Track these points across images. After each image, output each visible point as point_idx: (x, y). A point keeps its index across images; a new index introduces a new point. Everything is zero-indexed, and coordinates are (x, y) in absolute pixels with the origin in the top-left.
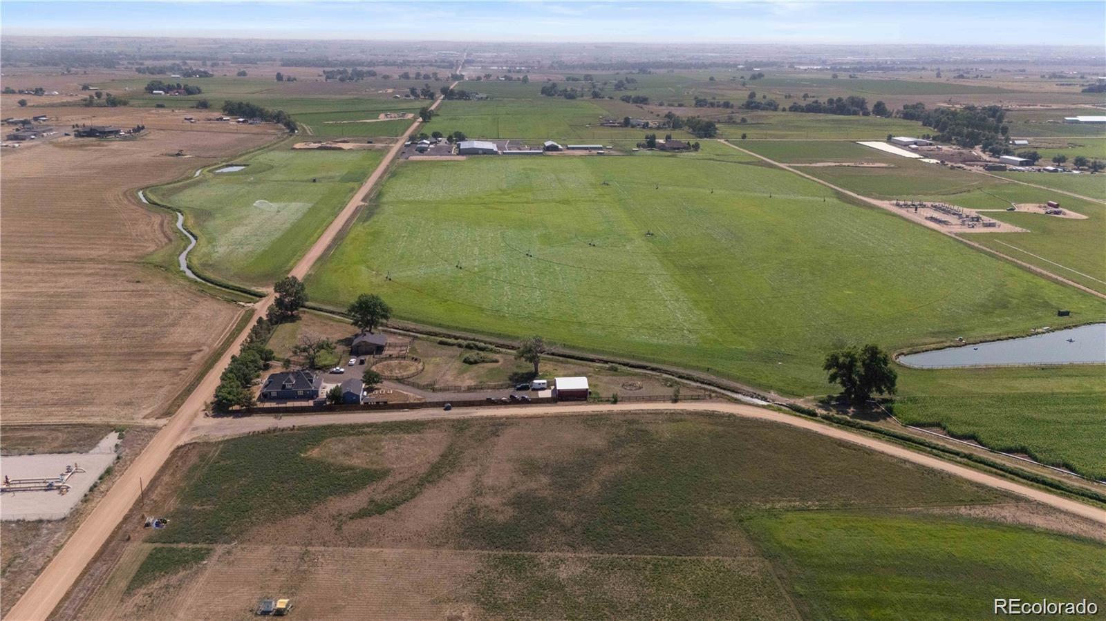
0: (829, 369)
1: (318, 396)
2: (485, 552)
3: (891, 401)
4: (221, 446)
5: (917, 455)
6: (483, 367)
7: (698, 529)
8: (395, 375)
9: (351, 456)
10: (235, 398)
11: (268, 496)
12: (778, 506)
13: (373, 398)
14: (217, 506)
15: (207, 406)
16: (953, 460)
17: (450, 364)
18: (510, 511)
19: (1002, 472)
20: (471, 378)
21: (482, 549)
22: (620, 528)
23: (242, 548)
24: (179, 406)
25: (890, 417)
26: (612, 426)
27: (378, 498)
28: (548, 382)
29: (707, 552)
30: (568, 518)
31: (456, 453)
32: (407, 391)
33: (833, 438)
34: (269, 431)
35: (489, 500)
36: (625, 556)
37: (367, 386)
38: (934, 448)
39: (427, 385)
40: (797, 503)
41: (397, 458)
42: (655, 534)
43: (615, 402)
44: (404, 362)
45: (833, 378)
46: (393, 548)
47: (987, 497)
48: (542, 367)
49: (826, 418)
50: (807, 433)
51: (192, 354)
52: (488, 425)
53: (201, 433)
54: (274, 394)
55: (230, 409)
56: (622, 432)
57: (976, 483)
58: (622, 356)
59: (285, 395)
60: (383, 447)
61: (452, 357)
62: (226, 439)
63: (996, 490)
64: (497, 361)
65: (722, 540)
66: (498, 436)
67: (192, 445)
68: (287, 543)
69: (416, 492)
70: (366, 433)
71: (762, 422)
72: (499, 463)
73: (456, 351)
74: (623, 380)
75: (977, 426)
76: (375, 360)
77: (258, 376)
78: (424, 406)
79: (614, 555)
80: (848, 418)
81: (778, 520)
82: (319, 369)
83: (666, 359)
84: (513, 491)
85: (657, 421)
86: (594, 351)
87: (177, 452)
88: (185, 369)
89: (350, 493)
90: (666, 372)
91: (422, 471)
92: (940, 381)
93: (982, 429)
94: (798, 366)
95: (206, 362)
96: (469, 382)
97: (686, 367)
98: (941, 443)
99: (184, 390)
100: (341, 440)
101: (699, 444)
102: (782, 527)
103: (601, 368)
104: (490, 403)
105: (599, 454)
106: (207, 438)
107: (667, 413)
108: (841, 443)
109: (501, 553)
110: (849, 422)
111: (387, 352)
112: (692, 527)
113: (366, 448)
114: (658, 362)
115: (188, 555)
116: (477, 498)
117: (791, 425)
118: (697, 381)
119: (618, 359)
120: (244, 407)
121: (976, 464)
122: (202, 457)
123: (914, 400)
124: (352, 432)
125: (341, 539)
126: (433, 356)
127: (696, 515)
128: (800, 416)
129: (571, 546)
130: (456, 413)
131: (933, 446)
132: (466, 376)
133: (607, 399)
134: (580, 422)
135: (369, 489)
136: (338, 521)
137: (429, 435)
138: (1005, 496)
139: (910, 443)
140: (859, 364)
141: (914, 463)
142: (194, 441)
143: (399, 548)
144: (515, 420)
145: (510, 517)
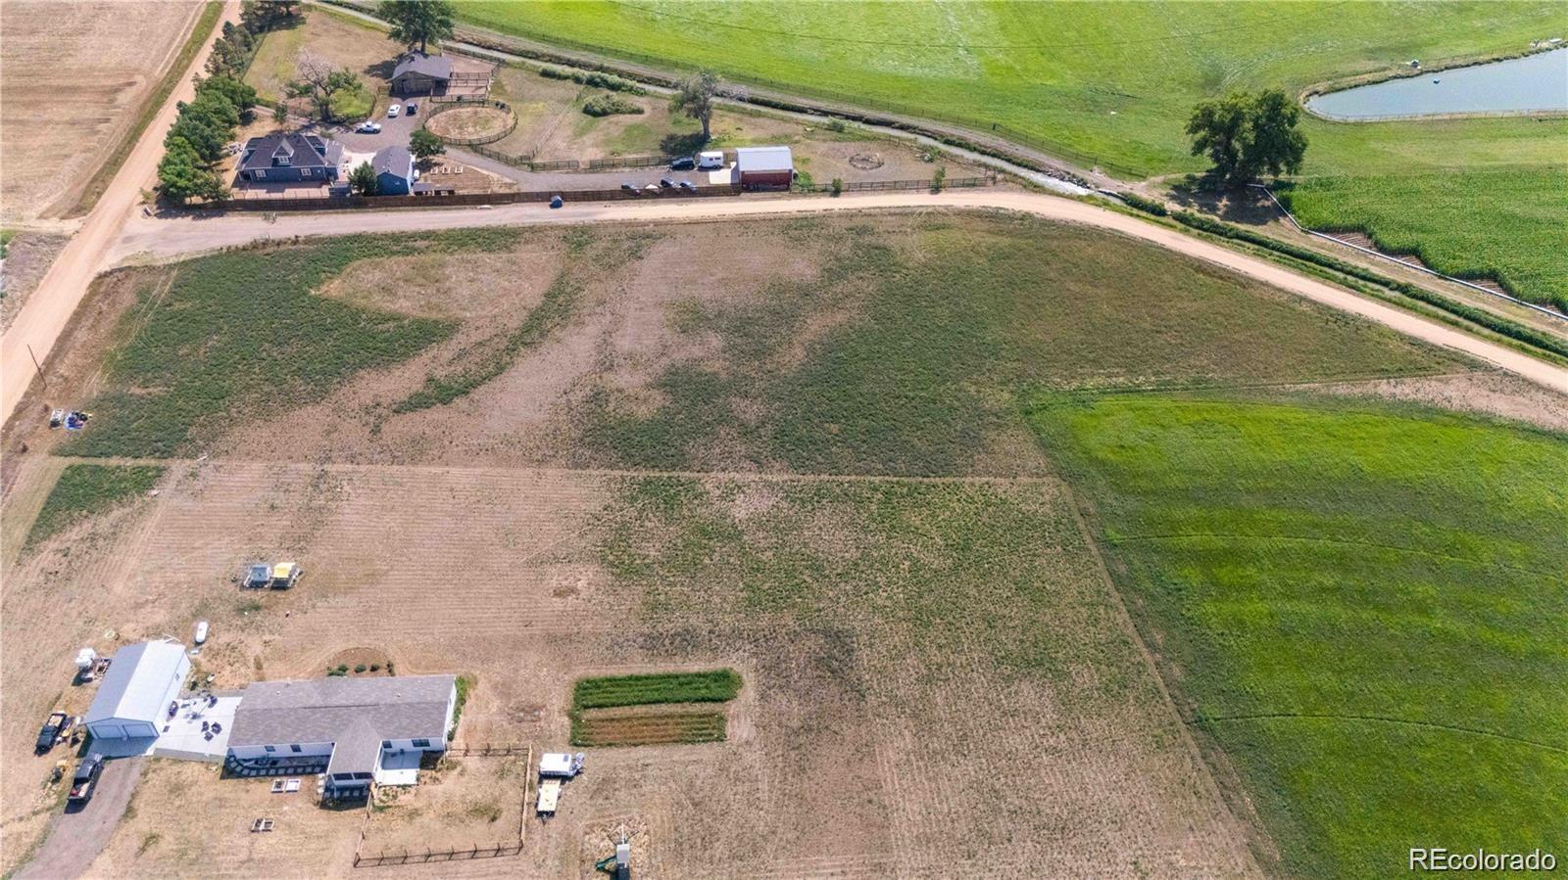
0: (1195, 132)
1: (336, 178)
2: (617, 473)
3: (1289, 186)
4: (174, 273)
5: (1320, 286)
6: (617, 124)
7: (958, 428)
8: (468, 137)
9: (395, 294)
10: (190, 184)
11: (257, 370)
12: (1090, 384)
13: (429, 182)
14: (172, 389)
15: (147, 196)
16: (1377, 296)
17: (560, 116)
18: (658, 399)
19: (1453, 317)
20: (596, 145)
21: (611, 467)
22: (834, 428)
23: (215, 467)
24: (99, 195)
25: (1286, 216)
26: (830, 238)
27: (440, 374)
28: (726, 155)
29: (970, 470)
30: (750, 411)
31: (569, 289)
32: (487, 169)
33: (1189, 257)
34: (255, 245)
35: (626, 379)
36: (840, 478)
37: (419, 160)
38: (1350, 273)
39: (521, 158)
40: (1121, 379)
41: (473, 298)
42: (890, 438)
43: (836, 192)
44: (484, 111)
45: (1199, 148)
46: (466, 466)
47: (1426, 364)
48: (718, 125)
49: (1180, 218)
50: (1147, 248)
51: (117, 90)
52: (623, 237)
53: (141, 247)
54: (260, 173)
55: (188, 200)
56: (846, 252)
57: (1410, 337)
58: (854, 101)
59: (280, 177)
60: (448, 278)
61: (564, 101)
62: (181, 259)
63: (1441, 349)
64: (640, 112)
65: (996, 448)
66: (641, 258)
67: (126, 271)
68: (290, 458)
69: (503, 363)
70: (420, 252)
71: (1075, 228)
72: (641, 309)
73: (572, 90)
74: (852, 148)
75: (1423, 232)
76: (434, 106)
77: (232, 138)
78: (516, 199)
79: (822, 477)
80: (1217, 220)
81: (1089, 411)
82: (339, 123)
83: (926, 107)
84: (665, 361)
85: (903, 229)
86: (804, 91)
87: (99, 284)
88: (107, 120)
89: (394, 365)
90: (924, 133)
91: (515, 323)
92: (1373, 145)
93: (1431, 237)
94: (1142, 117)
95: (142, 108)
96: (592, 153)
97: (958, 121)
98: (1362, 264)
99: (107, 163)
100: (377, 264)
101: (970, 274)
102: (1095, 423)
103: (817, 125)
104: (627, 194)
105: (806, 292)
106: (149, 258)
107: (921, 213)
108: (1202, 267)
109: (642, 474)
110: (1217, 226)
111: (453, 92)
112: (949, 425)
113: (421, 280)
114: (913, 113)
115: (125, 480)
116: (604, 375)
117: (1122, 233)
118: (975, 150)
119: (847, 109)
120: (210, 200)
121: (1414, 301)
122: (143, 295)
123: (1326, 184)
124: (395, 248)
125: (379, 449)
126: (532, 100)
127: (956, 404)
128: (1138, 216)
129: (755, 462)
130: (573, 214)
131: (1348, 269)
132: (588, 139)
133: (823, 187)
134: (777, 232)
135: (426, 356)
136: (375, 417)
137: (527, 254)
138: (1453, 360)
139: (1313, 264)
140: (1248, 125)
141: (1315, 303)
142: (126, 264)
143: (475, 466)
144: (669, 227)
145: (658, 410)
